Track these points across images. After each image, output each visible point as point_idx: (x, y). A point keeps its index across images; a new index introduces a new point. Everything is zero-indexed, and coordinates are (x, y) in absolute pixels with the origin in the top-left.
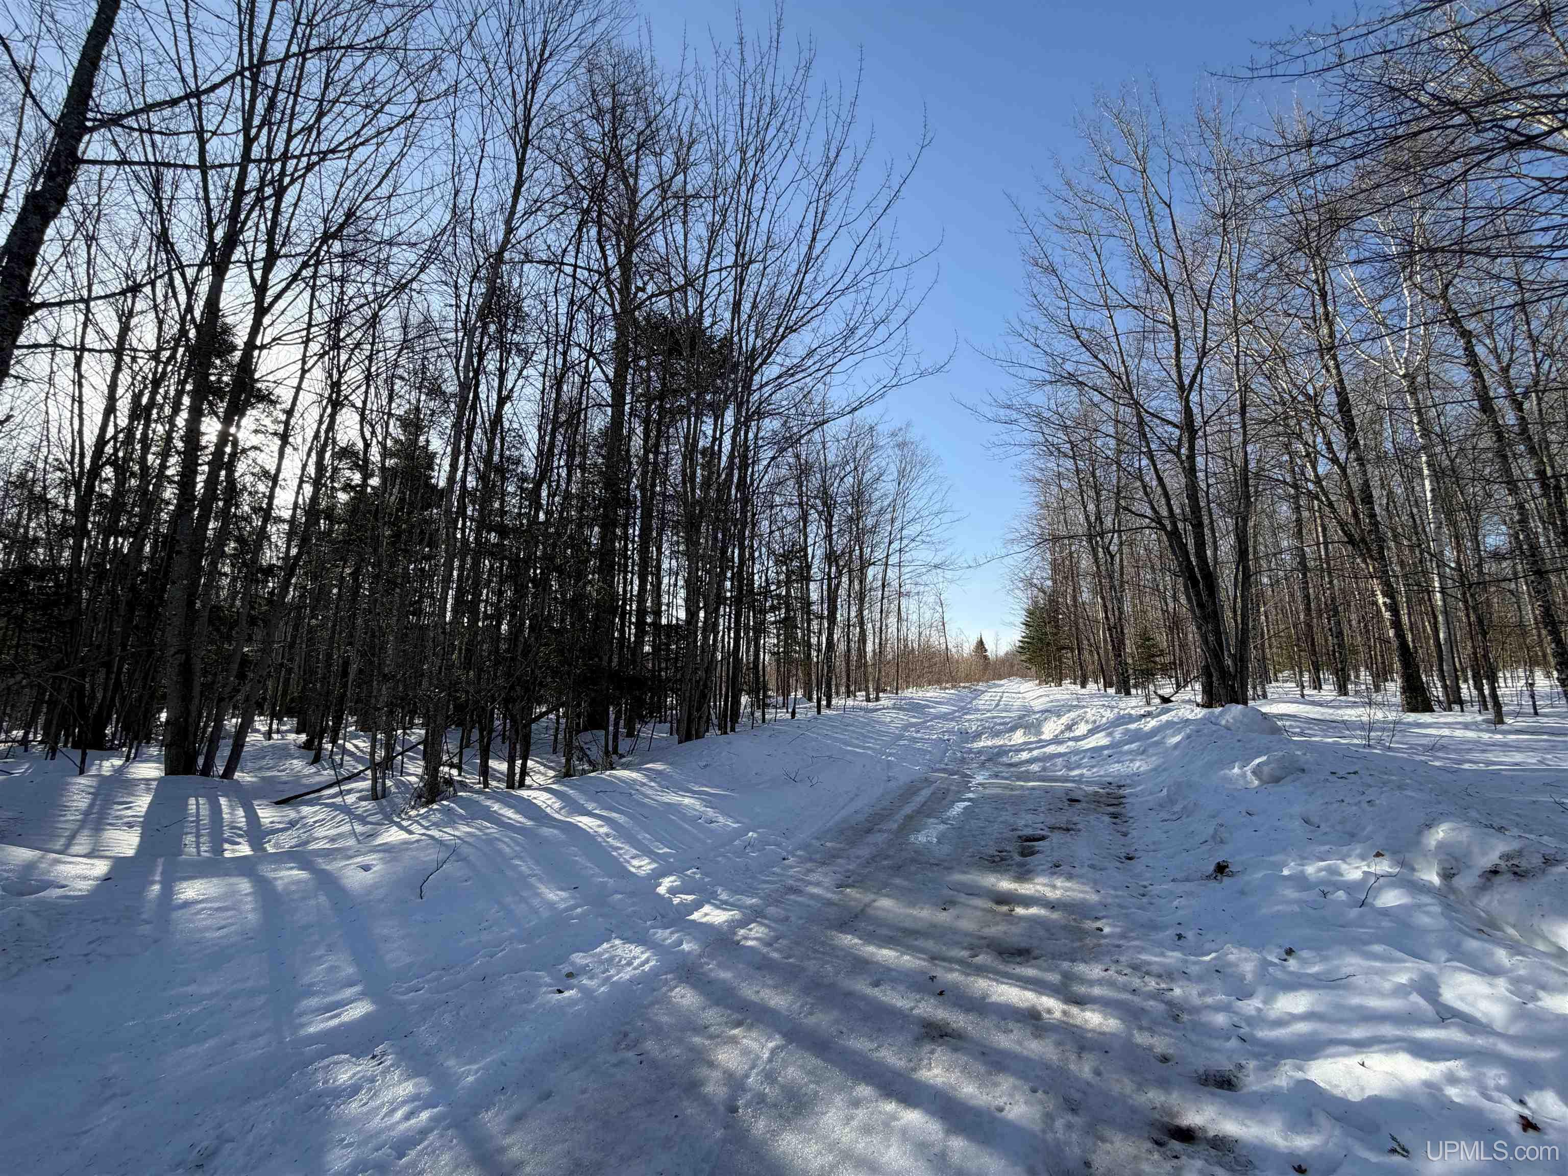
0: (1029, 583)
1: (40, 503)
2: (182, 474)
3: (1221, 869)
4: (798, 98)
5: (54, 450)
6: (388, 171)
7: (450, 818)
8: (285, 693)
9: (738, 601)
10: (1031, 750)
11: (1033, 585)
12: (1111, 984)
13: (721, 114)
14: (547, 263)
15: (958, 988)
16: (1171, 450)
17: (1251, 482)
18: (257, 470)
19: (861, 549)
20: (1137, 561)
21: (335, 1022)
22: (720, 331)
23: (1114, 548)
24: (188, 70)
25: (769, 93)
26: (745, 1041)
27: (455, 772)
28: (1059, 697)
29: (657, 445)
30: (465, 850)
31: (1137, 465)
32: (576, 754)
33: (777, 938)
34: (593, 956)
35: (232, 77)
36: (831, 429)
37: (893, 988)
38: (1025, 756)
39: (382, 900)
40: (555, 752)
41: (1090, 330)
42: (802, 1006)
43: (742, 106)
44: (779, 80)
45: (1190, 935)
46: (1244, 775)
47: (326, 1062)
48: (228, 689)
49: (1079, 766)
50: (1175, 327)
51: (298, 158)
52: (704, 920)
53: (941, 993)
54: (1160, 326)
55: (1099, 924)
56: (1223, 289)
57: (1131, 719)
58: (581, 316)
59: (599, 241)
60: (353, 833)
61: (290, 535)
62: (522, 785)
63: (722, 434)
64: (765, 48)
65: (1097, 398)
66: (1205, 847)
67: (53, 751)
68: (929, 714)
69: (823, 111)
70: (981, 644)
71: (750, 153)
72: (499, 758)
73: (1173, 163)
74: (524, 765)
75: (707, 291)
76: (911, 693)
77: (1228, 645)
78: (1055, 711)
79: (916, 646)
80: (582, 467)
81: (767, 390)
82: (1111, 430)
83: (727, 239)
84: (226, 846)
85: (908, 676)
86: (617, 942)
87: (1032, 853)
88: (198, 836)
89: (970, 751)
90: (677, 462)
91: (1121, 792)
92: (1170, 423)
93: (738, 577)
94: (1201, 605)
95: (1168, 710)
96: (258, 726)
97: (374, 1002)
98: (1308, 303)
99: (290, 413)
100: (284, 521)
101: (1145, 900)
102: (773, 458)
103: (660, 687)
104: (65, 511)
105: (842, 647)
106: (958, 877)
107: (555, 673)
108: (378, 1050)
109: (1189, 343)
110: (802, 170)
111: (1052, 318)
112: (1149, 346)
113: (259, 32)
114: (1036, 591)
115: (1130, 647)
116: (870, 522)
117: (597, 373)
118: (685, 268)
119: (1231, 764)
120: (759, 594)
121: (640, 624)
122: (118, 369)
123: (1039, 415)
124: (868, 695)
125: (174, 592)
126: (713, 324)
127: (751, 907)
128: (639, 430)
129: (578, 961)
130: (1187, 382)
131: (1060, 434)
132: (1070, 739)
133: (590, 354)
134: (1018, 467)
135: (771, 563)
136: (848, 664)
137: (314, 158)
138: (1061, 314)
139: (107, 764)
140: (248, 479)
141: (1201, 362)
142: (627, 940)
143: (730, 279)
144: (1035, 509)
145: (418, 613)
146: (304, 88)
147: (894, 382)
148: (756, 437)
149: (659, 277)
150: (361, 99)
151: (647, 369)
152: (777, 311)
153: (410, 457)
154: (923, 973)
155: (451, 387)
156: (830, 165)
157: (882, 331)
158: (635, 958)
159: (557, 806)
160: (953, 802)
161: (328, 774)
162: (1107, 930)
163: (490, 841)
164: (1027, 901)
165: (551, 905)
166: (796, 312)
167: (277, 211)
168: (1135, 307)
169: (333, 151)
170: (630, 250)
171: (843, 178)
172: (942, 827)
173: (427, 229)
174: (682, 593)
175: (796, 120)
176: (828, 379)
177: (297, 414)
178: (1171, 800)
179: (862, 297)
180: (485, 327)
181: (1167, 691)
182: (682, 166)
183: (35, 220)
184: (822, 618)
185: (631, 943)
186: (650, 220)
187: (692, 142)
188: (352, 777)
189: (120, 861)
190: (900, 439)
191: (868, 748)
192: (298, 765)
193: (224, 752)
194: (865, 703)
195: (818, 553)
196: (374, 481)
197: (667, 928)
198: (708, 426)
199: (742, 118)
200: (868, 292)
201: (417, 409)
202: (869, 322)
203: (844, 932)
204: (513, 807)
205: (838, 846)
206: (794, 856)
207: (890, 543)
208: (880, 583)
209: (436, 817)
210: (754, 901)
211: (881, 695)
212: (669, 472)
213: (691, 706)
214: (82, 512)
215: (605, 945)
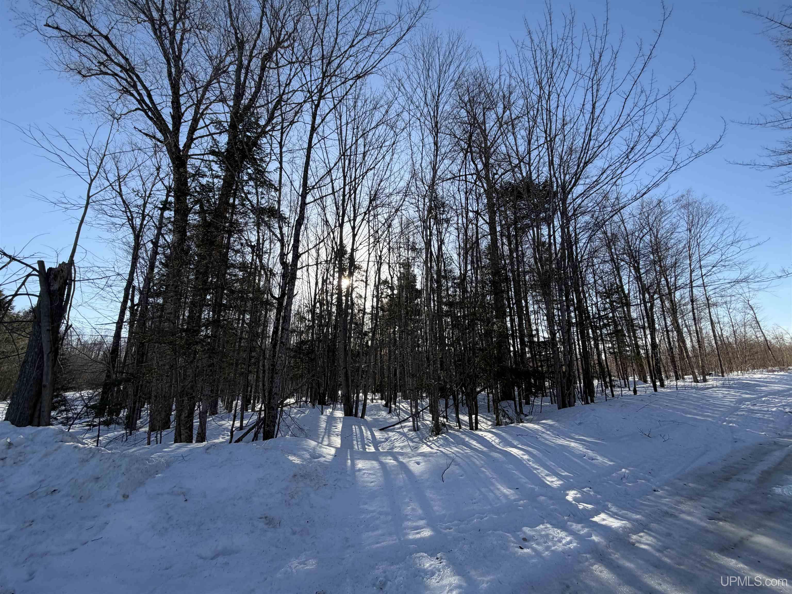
1: (302, 319)
2: (338, 302)
4: (569, 41)
5: (305, 300)
7: (447, 444)
8: (375, 383)
9: (580, 324)
13: (524, 73)
18: (358, 296)
19: (666, 280)
21: (418, 536)
22: (543, 179)
25: (549, 48)
27: (445, 420)
29: (517, 247)
30: (458, 460)
32: (501, 413)
33: (665, 548)
34: (535, 531)
35: (338, 160)
36: (626, 212)
39: (427, 480)
40: (489, 411)
43: (535, 63)
44: (555, 38)
47: (418, 555)
51: (359, 177)
52: (604, 523)
58: (471, 197)
59: (473, 160)
60: (409, 446)
61: (371, 319)
62: (477, 429)
63: (554, 232)
64: (543, 28)
67: (314, 405)
68: (762, 391)
71: (544, 83)
72: (464, 414)
74: (476, 418)
75: (532, 161)
76: (735, 375)
79: (732, 340)
81: (579, 201)
83: (539, 133)
84: (367, 447)
85: (730, 362)
86: (549, 526)
88: (357, 442)
93: (578, 309)
96: (369, 397)
97: (433, 531)
100: (369, 313)
102: (590, 237)
104: (309, 321)
105: (664, 347)
107: (484, 371)
108: (439, 555)
110: (578, 75)
116: (669, 261)
118: (517, 155)
120: (594, 318)
121: (523, 342)
122: (317, 269)
124: (695, 378)
126: (538, 176)
127: (637, 520)
128: (506, 243)
129: (527, 531)
133: (478, 213)
135: (599, 299)
136: (672, 357)
137: (364, 174)
139: (328, 411)
140: (356, 299)
142: (554, 526)
143: (544, 150)
147: (673, 168)
148: (575, 230)
149: (505, 165)
151: (506, 211)
152: (576, 156)
153: (408, 279)
155: (422, 245)
156: (596, 64)
157: (656, 141)
158: (562, 538)
159: (497, 441)
161: (395, 419)
163: (469, 457)
165: (506, 496)
166: (589, 152)
167: (355, 199)
170: (487, 159)
171: (606, 67)
174: (544, 323)
175: (570, 52)
176: (619, 182)
179: (636, 126)
182: (508, 107)
184: (644, 328)
185: (558, 528)
186: (495, 141)
187: (511, 93)
188: (405, 420)
189: (337, 449)
190: (684, 202)
191: (708, 416)
192: (384, 414)
193: (361, 407)
194: (694, 384)
195: (632, 287)
196: (396, 292)
197: (579, 523)
198: (545, 231)
199: (536, 67)
200: (640, 122)
201: (408, 259)
202: (644, 139)
203: (728, 556)
204: (475, 440)
205: (700, 487)
206: (662, 489)
207: (692, 272)
208: (687, 300)
209: (441, 442)
210: (638, 517)
211: (707, 377)
212: (525, 260)
213: (562, 387)
214: (313, 320)
215: (542, 526)
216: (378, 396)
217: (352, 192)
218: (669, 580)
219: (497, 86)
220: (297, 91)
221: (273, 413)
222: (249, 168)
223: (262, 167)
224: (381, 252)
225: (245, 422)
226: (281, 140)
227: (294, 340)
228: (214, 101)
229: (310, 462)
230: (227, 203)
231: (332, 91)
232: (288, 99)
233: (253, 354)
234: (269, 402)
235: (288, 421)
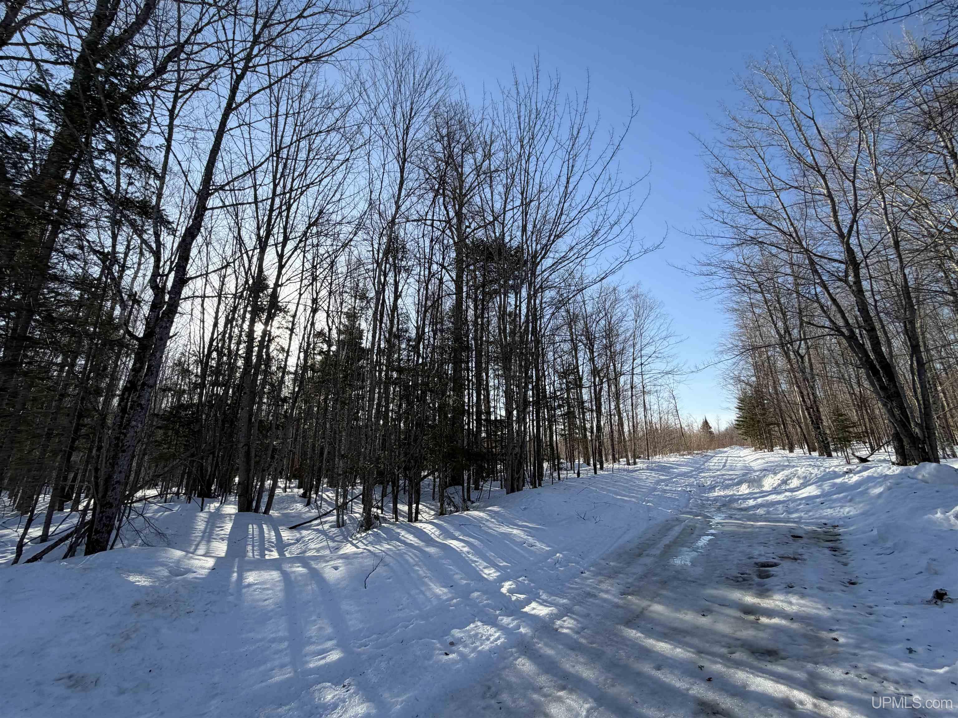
0: (738, 380)
1: (185, 372)
2: (247, 353)
3: (940, 596)
4: (552, 107)
5: (193, 346)
6: (338, 188)
7: (378, 540)
8: (292, 466)
9: (536, 403)
10: (755, 498)
11: (740, 381)
12: (854, 685)
13: (507, 124)
14: (418, 221)
15: (722, 677)
16: (840, 280)
17: (912, 295)
18: (278, 348)
19: (614, 365)
20: (823, 359)
21: (322, 662)
22: (515, 244)
23: (802, 351)
24: (250, 158)
25: (534, 107)
26: (568, 701)
27: (379, 511)
28: (772, 459)
29: (483, 313)
30: (388, 559)
31: (813, 292)
32: (446, 501)
33: (583, 629)
34: (464, 632)
35: (268, 159)
36: (588, 292)
37: (672, 673)
38: (751, 503)
39: (344, 589)
40: (434, 499)
41: (764, 207)
42: (606, 680)
43: (519, 117)
44: (540, 99)
45: (920, 649)
46: (948, 519)
47: (319, 687)
48: (267, 465)
49: (797, 511)
50: (830, 196)
51: (297, 190)
52: (533, 612)
53: (709, 680)
54: (817, 197)
55: (834, 635)
56: (865, 165)
57: (836, 475)
58: (437, 247)
59: (444, 204)
60: (328, 547)
61: (295, 380)
62: (416, 520)
63: (521, 302)
64: (530, 84)
65: (774, 250)
66: (920, 577)
67: (190, 498)
68: (674, 473)
69: (567, 110)
70: (706, 424)
71: (525, 142)
72: (403, 503)
73: (812, 92)
74: (417, 508)
75: (506, 222)
76: (657, 458)
77: (913, 417)
78: (773, 470)
79: (658, 426)
80: (442, 331)
81: (546, 274)
82: (789, 271)
83: (516, 191)
84: (266, 552)
85: (655, 447)
86: (479, 624)
87: (768, 576)
88: (253, 547)
89: (708, 499)
90: (494, 321)
91: (836, 530)
92: (835, 260)
93: (536, 388)
94: (883, 388)
95: (868, 468)
96: (280, 484)
97: (343, 652)
98: (941, 163)
99: (294, 316)
100: (291, 373)
101: (872, 617)
102: (553, 314)
103: (493, 459)
104: (196, 376)
105: (607, 430)
106: (710, 592)
107: (432, 451)
108: (346, 682)
109: (843, 205)
110: (557, 144)
111: (734, 204)
112: (811, 211)
113: (280, 134)
114: (744, 386)
115: (826, 422)
116: (618, 347)
117: (446, 277)
118: (493, 211)
119: (933, 510)
120: (551, 398)
121: (479, 420)
122: (219, 303)
123: (731, 267)
124: (628, 461)
125: (242, 414)
126: (511, 239)
127: (563, 605)
128: (472, 306)
129: (455, 634)
130: (845, 231)
131: (749, 277)
132: (786, 490)
133: (443, 267)
134: (721, 302)
135: (556, 379)
136: (612, 440)
137: (304, 188)
138: (740, 201)
139: (212, 506)
140: (275, 352)
141: (855, 215)
142: (485, 623)
143: (519, 213)
144: (736, 330)
145: (357, 419)
146: (299, 156)
147: (627, 259)
148: (541, 303)
149: (478, 219)
150: (324, 156)
151: (474, 271)
152: (548, 227)
153: (351, 334)
154: (694, 663)
155: (372, 294)
156: (574, 139)
157: (616, 229)
158: (491, 635)
159: (437, 533)
160: (699, 536)
161: (314, 512)
162: (842, 640)
163: (401, 555)
164: (770, 613)
165: (437, 597)
166: (560, 226)
167: (288, 217)
168: (796, 188)
169: (312, 183)
170: (461, 206)
171: (582, 144)
172: (695, 554)
173: (356, 213)
174: (503, 400)
175: (552, 118)
176: (583, 262)
177: (297, 317)
178: (882, 538)
179: (602, 211)
180: (387, 259)
181: (864, 452)
182: (488, 156)
183: (188, 239)
184: (592, 411)
185: (488, 625)
186: (471, 189)
187: (492, 142)
188: (327, 514)
189: (219, 559)
190: (634, 293)
191: (633, 497)
192: (299, 506)
193: (265, 499)
194: (626, 466)
195: (586, 369)
196: (334, 348)
197: (508, 616)
198: (512, 299)
199: (520, 123)
200: (605, 208)
201: (354, 308)
202: (607, 225)
203: (630, 627)
204: (412, 533)
205: (618, 565)
206: (589, 571)
207: (634, 360)
208: (629, 386)
209: (371, 538)
210: (565, 601)
211: (637, 460)
212: (490, 328)
213: (513, 470)
214: (203, 376)
215: (472, 626)
216: (295, 483)
217: (284, 208)
218: (582, 660)
219: (478, 129)
220: (211, 46)
221: (109, 512)
222: (109, 133)
223: (135, 136)
224: (317, 294)
225: (52, 529)
226: (174, 107)
227: (167, 403)
228: (52, 10)
229: (168, 582)
230: (60, 178)
231: (268, 64)
232: (192, 53)
233: (87, 421)
234: (104, 496)
235: (139, 522)
